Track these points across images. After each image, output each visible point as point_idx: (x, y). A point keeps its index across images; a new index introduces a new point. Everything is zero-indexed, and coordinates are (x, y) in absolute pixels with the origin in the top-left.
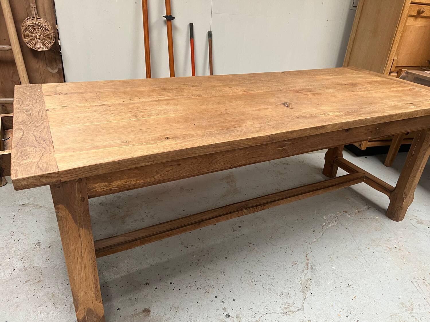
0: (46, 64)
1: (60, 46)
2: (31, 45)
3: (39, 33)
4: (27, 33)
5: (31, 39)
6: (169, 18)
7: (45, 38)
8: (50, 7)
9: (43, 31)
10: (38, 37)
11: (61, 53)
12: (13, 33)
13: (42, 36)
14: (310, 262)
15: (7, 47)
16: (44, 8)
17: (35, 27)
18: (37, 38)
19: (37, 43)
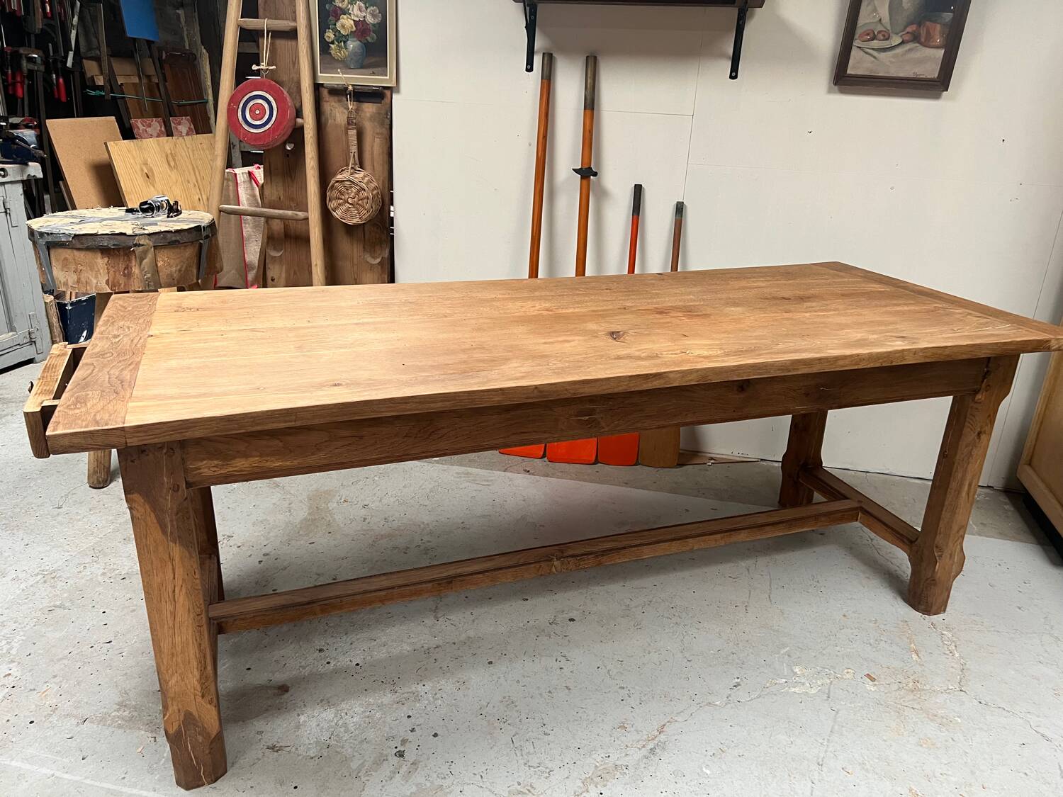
0: (364, 248)
1: (393, 218)
2: (339, 213)
3: (352, 195)
4: (335, 193)
5: (340, 205)
6: (587, 173)
7: (360, 202)
8: (383, 152)
9: (359, 191)
10: (350, 200)
11: (392, 231)
12: (313, 192)
13: (356, 200)
14: (662, 738)
15: (301, 214)
16: (372, 154)
17: (348, 184)
18: (348, 203)
19: (348, 210)
